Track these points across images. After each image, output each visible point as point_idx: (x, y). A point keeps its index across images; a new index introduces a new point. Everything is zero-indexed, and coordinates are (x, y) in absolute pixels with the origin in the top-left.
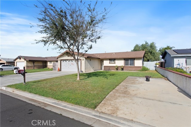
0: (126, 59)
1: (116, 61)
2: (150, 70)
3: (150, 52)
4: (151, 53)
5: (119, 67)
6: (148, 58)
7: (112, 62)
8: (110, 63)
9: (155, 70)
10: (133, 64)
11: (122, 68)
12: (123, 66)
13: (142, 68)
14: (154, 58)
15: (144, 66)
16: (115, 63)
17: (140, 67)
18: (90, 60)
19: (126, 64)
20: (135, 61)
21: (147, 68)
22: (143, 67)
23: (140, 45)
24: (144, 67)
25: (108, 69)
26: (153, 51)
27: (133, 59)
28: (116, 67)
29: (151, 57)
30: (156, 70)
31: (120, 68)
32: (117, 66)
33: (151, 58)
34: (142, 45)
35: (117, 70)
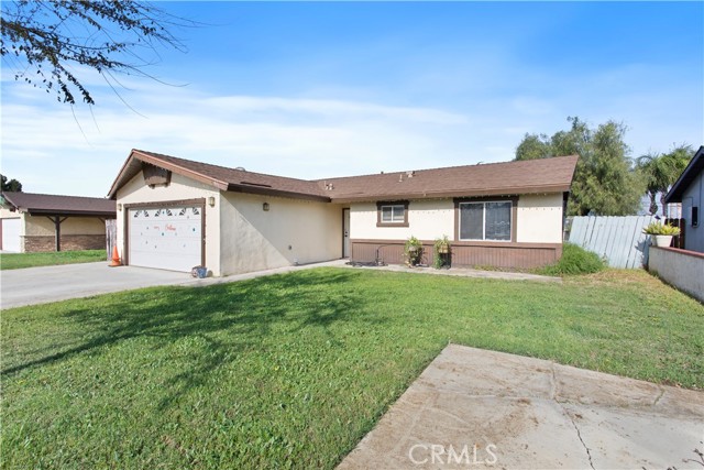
0: (467, 199)
1: (410, 213)
2: (612, 264)
3: (593, 171)
4: (601, 175)
5: (426, 249)
6: (587, 200)
7: (394, 218)
8: (379, 225)
9: (638, 264)
10: (508, 229)
11: (442, 255)
12: (451, 238)
13: (559, 253)
14: (618, 200)
15: (573, 239)
16: (406, 225)
17: (551, 248)
18: (265, 204)
19: (467, 229)
20: (519, 210)
21: (593, 255)
22: (566, 247)
23: (544, 142)
24: (576, 247)
25: (373, 260)
26: (614, 166)
27: (505, 197)
28: (412, 249)
29: (601, 195)
30: (646, 267)
31: (431, 255)
32: (415, 242)
33: (599, 199)
34: (556, 138)
35: (414, 263)
